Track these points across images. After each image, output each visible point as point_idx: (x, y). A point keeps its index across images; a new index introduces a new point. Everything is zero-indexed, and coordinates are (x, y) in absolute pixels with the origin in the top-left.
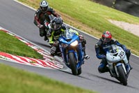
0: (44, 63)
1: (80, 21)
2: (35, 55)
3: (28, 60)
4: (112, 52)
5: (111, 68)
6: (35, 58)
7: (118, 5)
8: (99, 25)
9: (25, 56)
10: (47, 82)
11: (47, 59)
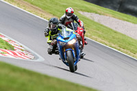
1: (51, 13)
11: (18, 50)
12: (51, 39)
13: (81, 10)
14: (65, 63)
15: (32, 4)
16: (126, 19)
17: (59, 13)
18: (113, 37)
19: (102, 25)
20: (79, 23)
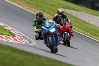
0: (15, 39)
1: (42, 10)
6: (9, 36)
11: (17, 37)
16: (96, 14)
17: (47, 10)
18: (87, 27)
19: (78, 19)
20: (67, 20)
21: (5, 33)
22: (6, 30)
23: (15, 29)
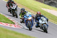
1: (30, 9)
2: (11, 23)
3: (8, 24)
4: (41, 20)
5: (41, 26)
7: (45, 2)
8: (38, 10)
9: (7, 23)
10: (16, 33)
11: (16, 24)
12: (21, 17)
13: (43, 8)
14: (27, 27)
15: (22, 5)
21: (9, 22)
22: (10, 21)
23: (15, 20)
